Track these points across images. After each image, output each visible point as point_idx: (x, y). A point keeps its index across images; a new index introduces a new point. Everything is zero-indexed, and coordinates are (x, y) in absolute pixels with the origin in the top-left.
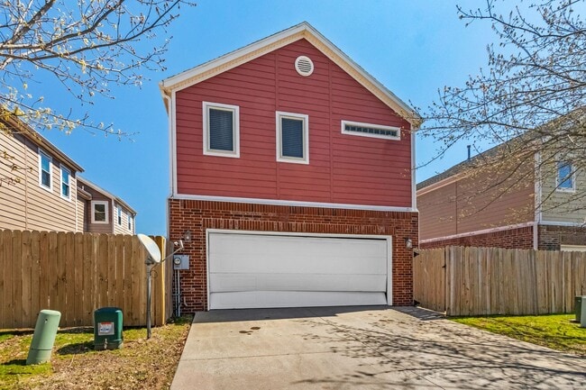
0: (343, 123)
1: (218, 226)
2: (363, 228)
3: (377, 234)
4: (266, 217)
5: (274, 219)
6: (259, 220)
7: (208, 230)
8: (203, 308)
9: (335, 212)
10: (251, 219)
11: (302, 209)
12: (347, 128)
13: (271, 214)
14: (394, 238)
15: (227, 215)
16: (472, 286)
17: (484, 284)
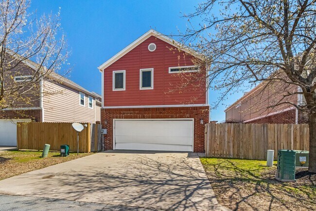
0: (170, 68)
1: (117, 118)
2: (178, 115)
3: (185, 118)
4: (135, 113)
5: (138, 113)
6: (132, 114)
7: (114, 119)
8: (111, 148)
9: (164, 109)
10: (129, 114)
11: (149, 109)
12: (172, 70)
13: (137, 112)
14: (195, 119)
15: (120, 113)
16: (221, 143)
17: (229, 142)
